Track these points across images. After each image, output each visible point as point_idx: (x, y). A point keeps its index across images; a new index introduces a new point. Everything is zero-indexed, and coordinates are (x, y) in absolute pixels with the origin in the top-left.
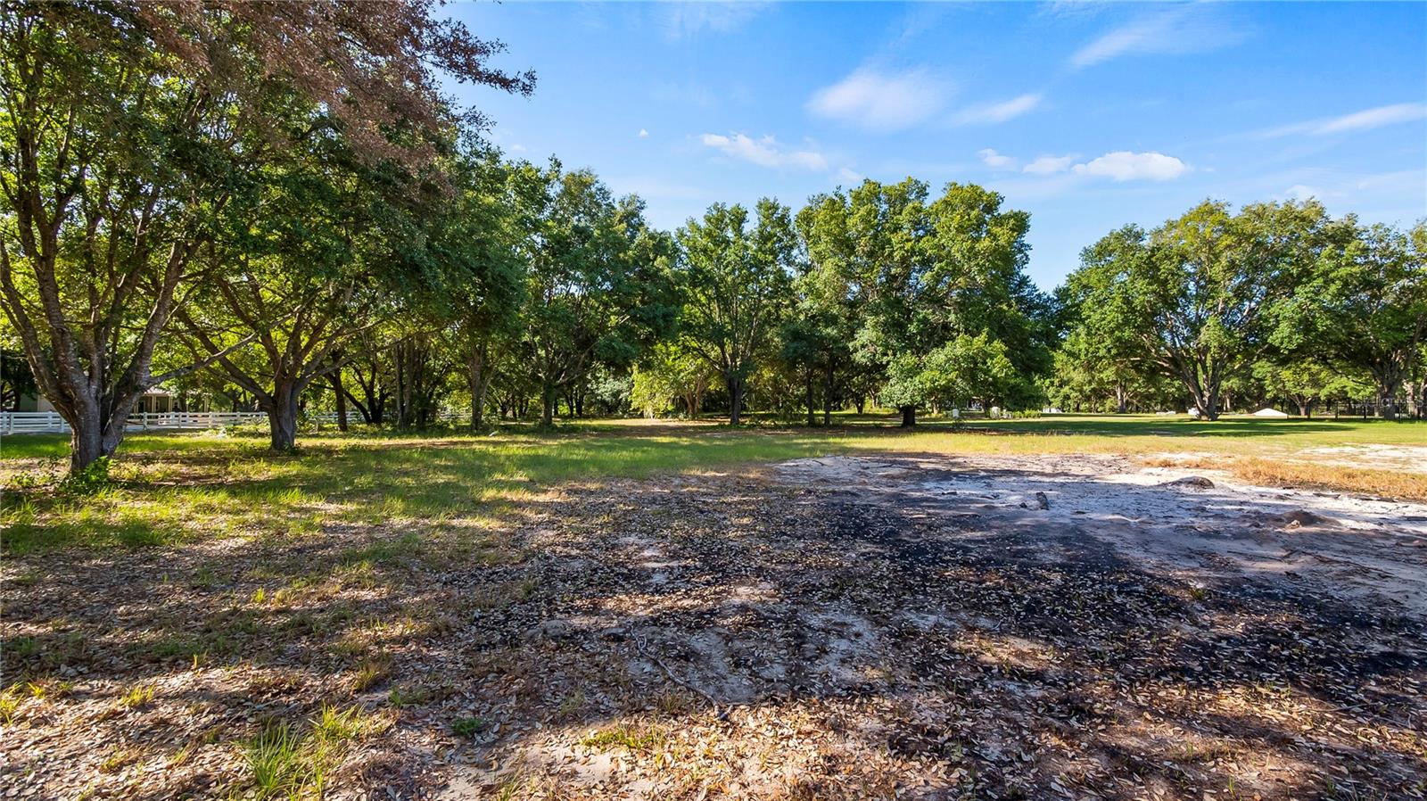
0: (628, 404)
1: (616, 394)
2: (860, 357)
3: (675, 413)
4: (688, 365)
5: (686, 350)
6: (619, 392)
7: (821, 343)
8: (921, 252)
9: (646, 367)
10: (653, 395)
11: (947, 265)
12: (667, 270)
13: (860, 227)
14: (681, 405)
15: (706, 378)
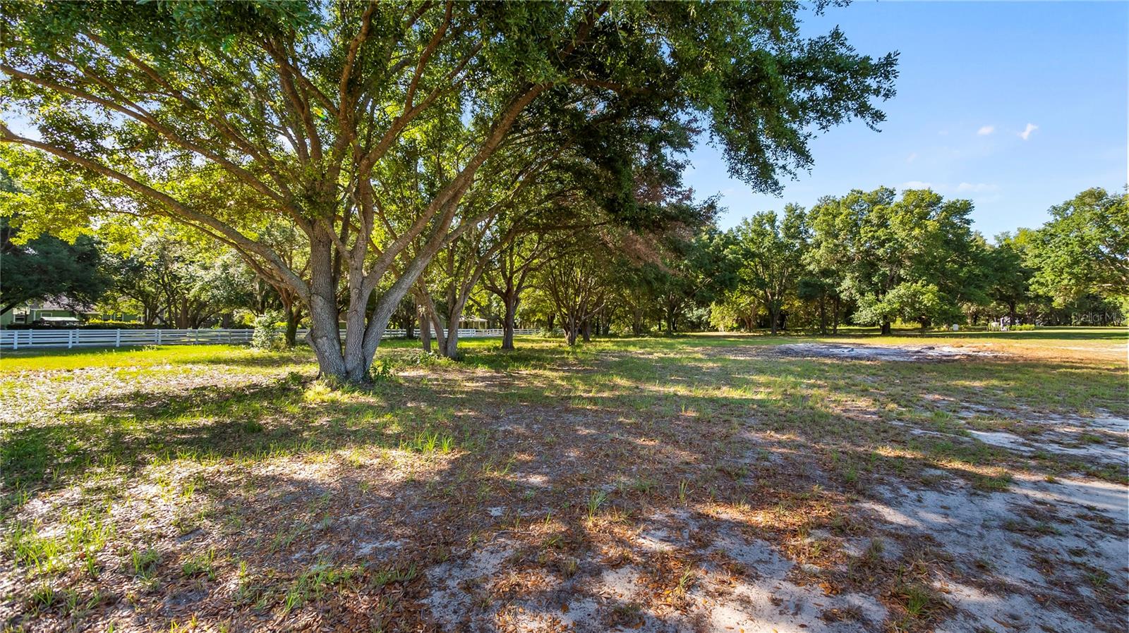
0: (708, 323)
1: (700, 317)
2: (844, 296)
3: (738, 329)
4: (745, 301)
5: (743, 292)
6: (702, 316)
7: (822, 288)
8: (878, 238)
9: (720, 303)
10: (723, 318)
11: (894, 244)
12: (730, 256)
13: (841, 226)
14: (742, 323)
15: (757, 307)
